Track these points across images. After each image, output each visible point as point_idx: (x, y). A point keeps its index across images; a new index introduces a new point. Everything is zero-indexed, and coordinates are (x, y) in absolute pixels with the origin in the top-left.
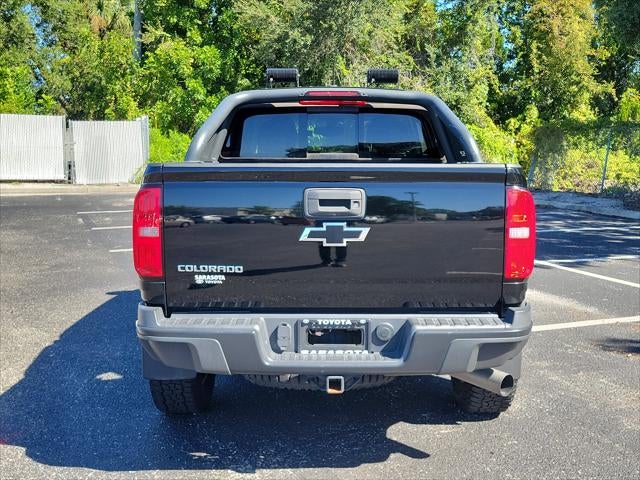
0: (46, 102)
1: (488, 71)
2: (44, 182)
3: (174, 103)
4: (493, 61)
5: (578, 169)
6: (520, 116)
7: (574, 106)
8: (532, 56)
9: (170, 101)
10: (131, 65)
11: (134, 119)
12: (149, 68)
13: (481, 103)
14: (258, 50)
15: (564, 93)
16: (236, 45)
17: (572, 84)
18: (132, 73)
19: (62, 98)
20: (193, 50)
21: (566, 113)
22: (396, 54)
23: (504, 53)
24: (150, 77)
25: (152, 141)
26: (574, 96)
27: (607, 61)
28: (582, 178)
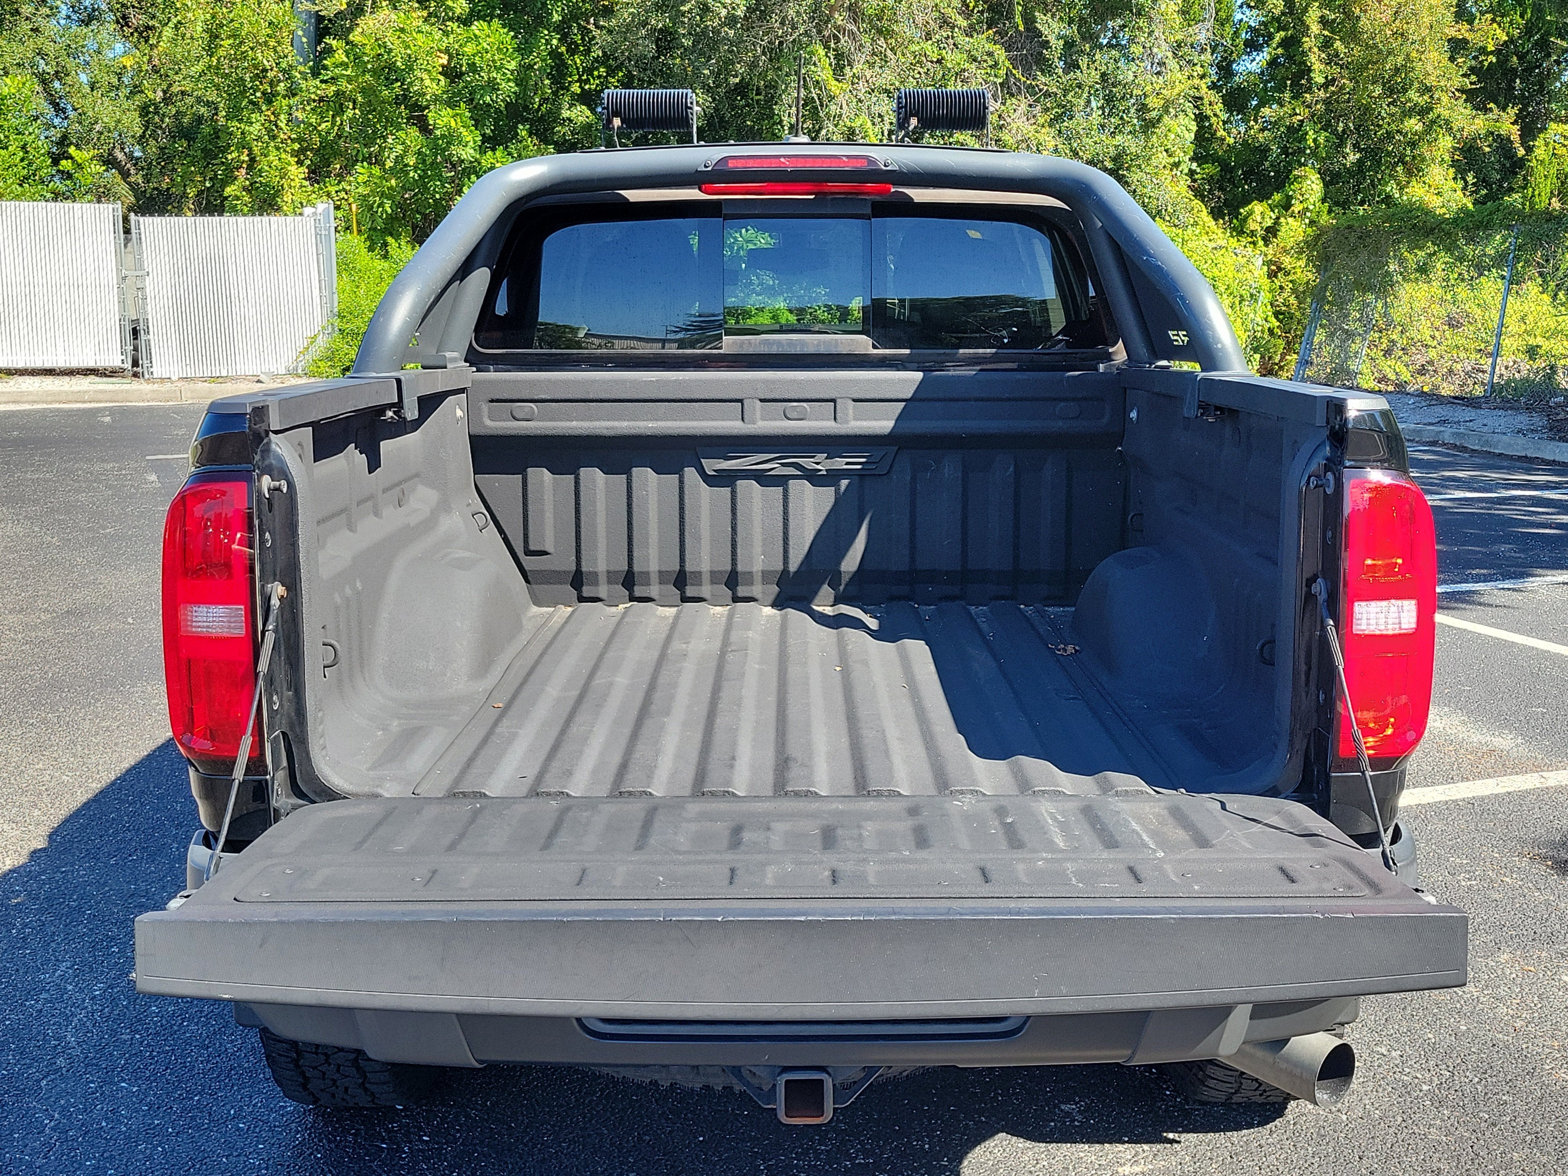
0: (80, 166)
1: (1197, 81)
2: (70, 372)
3: (400, 169)
4: (1207, 57)
5: (1423, 330)
6: (1277, 197)
7: (1414, 169)
8: (1308, 42)
9: (389, 164)
10: (287, 72)
11: (297, 210)
12: (334, 80)
13: (1176, 165)
14: (610, 32)
15: (1389, 135)
16: (556, 17)
17: (1408, 113)
18: (292, 92)
19: (120, 156)
20: (446, 34)
21: (1391, 188)
22: (962, 39)
23: (1236, 34)
24: (338, 103)
25: (345, 265)
26: (1413, 145)
27: (1497, 52)
28: (1432, 354)
